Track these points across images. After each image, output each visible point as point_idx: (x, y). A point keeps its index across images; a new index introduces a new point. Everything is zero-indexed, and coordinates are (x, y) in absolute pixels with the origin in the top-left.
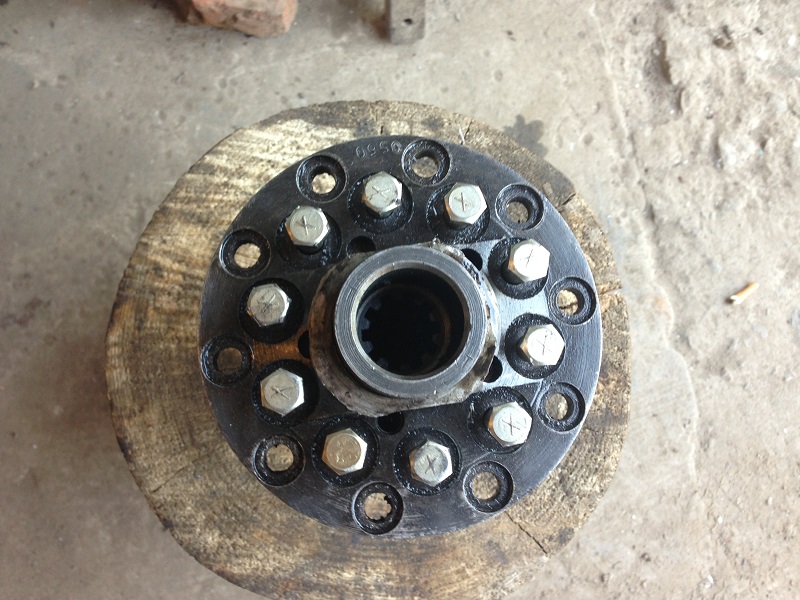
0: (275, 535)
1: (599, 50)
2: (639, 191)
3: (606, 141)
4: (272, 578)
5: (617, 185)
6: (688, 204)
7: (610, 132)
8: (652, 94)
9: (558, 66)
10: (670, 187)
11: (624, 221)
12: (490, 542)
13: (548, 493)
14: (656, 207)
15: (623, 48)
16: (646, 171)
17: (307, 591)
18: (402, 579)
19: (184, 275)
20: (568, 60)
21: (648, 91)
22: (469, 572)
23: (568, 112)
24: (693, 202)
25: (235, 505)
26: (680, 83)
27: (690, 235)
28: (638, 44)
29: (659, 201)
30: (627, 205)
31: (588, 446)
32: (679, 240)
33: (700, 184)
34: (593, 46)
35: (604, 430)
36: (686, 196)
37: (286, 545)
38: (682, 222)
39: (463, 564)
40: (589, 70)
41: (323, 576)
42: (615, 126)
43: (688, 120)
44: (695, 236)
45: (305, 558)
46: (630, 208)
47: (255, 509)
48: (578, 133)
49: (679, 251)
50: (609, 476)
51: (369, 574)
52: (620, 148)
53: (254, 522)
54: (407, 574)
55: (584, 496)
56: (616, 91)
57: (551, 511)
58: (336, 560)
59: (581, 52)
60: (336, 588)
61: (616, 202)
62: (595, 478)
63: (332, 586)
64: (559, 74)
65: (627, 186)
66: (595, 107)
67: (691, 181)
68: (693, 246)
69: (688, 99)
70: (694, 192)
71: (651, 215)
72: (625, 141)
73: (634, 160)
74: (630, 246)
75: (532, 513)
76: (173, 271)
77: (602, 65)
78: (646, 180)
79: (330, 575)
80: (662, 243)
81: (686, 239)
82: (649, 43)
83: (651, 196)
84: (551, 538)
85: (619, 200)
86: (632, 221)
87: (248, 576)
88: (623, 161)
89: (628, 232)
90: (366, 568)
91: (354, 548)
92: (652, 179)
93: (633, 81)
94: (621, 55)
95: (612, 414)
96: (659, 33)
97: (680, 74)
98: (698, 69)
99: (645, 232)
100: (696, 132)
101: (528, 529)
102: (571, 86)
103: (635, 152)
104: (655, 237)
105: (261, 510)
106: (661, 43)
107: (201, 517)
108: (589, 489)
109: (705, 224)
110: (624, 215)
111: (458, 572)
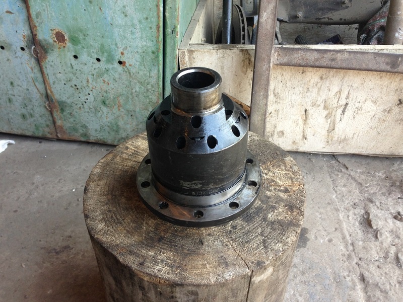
0: (127, 230)
1: (337, 210)
2: (356, 266)
3: (339, 243)
4: (118, 245)
5: (345, 262)
6: (383, 278)
7: (342, 240)
8: (364, 231)
10: (373, 268)
11: (348, 279)
12: (222, 257)
13: (256, 245)
14: (365, 275)
16: (360, 259)
17: (130, 254)
18: (175, 261)
20: (322, 210)
21: (361, 230)
22: (207, 265)
23: (321, 228)
24: (386, 278)
25: (116, 217)
26: (377, 228)
28: (356, 212)
29: (367, 273)
30: (350, 272)
31: (279, 232)
32: (378, 293)
33: (389, 271)
34: (334, 208)
35: (288, 228)
36: (381, 274)
37: (129, 235)
38: (379, 285)
39: (206, 262)
40: (332, 216)
41: (140, 250)
42: (344, 238)
43: (382, 243)
44: (387, 293)
45: (135, 242)
48: (325, 236)
49: (379, 299)
50: (288, 246)
51: (160, 255)
52: (346, 246)
53: (120, 224)
54: (178, 259)
55: (274, 250)
56: (345, 225)
57: (255, 252)
58: (148, 246)
59: (328, 209)
61: (343, 269)
62: (280, 245)
63: (141, 255)
64: (318, 214)
65: (350, 263)
66: (334, 229)
67: (384, 269)
68: (386, 298)
69: (381, 234)
70: (386, 273)
71: (363, 279)
72: (349, 245)
73: (354, 253)
74: (351, 290)
75: (246, 251)
77: (338, 215)
78: (360, 263)
79: (143, 251)
80: (369, 293)
81: (382, 294)
82: (362, 213)
83: (363, 271)
84: (253, 263)
86: (352, 279)
87: (108, 242)
88: (348, 252)
89: (350, 284)
92: (363, 263)
93: (354, 225)
94: (348, 214)
95: (293, 223)
96: (366, 210)
97: (377, 225)
98: (386, 226)
99: (359, 286)
100: (386, 249)
101: (242, 256)
102: (323, 219)
103: (354, 250)
104: (365, 290)
105: (125, 220)
106: (367, 213)
108: (276, 248)
109: (392, 288)
110: (348, 276)
111: (202, 265)
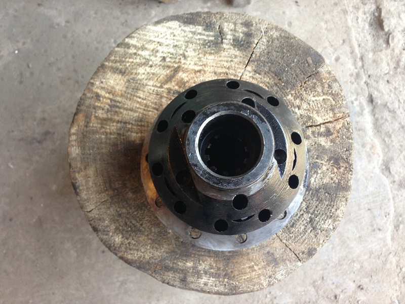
0: (151, 239)
1: (345, 12)
2: (365, 87)
3: (347, 59)
4: (148, 262)
5: (353, 83)
6: (392, 95)
7: (350, 55)
8: (374, 36)
9: (322, 20)
10: (382, 85)
11: (356, 103)
12: (268, 252)
13: (303, 227)
14: (374, 96)
15: (358, 12)
16: (369, 76)
17: (166, 271)
18: (219, 269)
19: (111, 100)
20: (328, 17)
21: (371, 34)
22: (256, 267)
23: (327, 44)
24: (395, 94)
25: (131, 222)
26: (389, 30)
27: (393, 112)
28: (366, 10)
29: (376, 93)
30: (358, 94)
31: (327, 203)
32: (386, 114)
33: (399, 85)
34: (342, 10)
35: (336, 194)
36: (391, 91)
37: (156, 245)
38: (388, 104)
39: (253, 263)
40: (339, 22)
41: (176, 264)
42: (352, 52)
43: (393, 50)
44: (395, 112)
45: (166, 253)
46: (359, 96)
47: (141, 225)
48: (332, 55)
49: (386, 120)
50: (339, 220)
51: (201, 265)
52: (355, 63)
53: (140, 231)
54: (221, 266)
55: (324, 230)
56: (353, 34)
57: (304, 237)
58: (183, 256)
59: (335, 13)
60: (182, 270)
61: (351, 93)
62: (330, 221)
63: (180, 269)
64: (322, 24)
65: (358, 84)
66: (341, 42)
67: (394, 83)
68: (394, 117)
69: (393, 39)
70: (395, 89)
71: (371, 100)
72: (358, 60)
73: (363, 70)
74: (358, 116)
75: (293, 238)
76: (105, 98)
77: (347, 20)
78: (369, 81)
79: (179, 263)
80: (376, 116)
81: (391, 114)
82: (372, 10)
83: (371, 90)
84: (303, 253)
85: (353, 91)
86: (360, 103)
87: (136, 261)
88: (356, 70)
89: (358, 109)
90: (199, 261)
91: (193, 250)
92: (372, 81)
93: (363, 29)
94: (357, 15)
95: (342, 186)
96: (378, 4)
97: (389, 26)
98: (399, 24)
99: (367, 109)
100: (397, 57)
101: (290, 247)
102: (329, 30)
103: (363, 66)
104: (373, 113)
105: (144, 225)
106: (379, 9)
107: (113, 227)
108: (326, 227)
109: (401, 106)
110: (356, 100)
111: (250, 267)
